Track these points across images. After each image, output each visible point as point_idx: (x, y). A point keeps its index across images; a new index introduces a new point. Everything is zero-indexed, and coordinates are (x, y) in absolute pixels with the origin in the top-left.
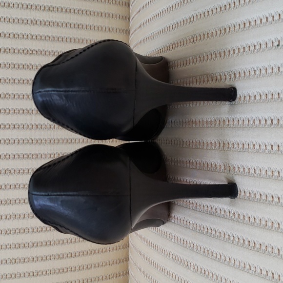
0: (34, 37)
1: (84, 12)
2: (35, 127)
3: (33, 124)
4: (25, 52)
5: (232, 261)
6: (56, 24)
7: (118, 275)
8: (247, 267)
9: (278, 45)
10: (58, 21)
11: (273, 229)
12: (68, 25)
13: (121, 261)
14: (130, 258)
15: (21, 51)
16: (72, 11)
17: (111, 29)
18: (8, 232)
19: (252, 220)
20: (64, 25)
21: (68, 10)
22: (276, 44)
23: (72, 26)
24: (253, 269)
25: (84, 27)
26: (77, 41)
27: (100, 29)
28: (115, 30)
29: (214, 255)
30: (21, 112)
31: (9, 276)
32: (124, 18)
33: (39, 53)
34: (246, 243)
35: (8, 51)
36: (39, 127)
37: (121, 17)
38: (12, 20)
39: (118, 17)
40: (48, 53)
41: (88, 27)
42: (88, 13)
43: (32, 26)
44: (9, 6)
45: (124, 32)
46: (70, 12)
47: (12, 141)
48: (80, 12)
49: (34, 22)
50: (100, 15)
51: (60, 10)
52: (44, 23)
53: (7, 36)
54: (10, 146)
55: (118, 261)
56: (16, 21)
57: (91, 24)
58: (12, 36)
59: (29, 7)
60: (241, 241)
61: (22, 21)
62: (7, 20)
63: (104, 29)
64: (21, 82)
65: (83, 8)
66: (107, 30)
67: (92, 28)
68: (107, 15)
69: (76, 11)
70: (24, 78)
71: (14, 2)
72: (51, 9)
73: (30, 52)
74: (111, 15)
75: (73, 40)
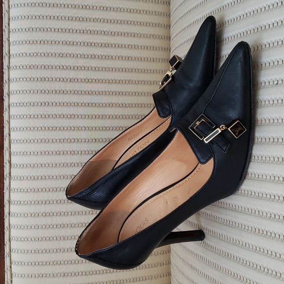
0: (93, 69)
1: (133, 47)
2: (94, 141)
3: (93, 138)
4: (87, 81)
5: (247, 245)
6: (110, 57)
7: (162, 264)
8: (258, 249)
9: (277, 84)
10: (112, 55)
11: (276, 219)
12: (120, 58)
13: (165, 252)
14: (172, 249)
15: (83, 80)
16: (123, 46)
17: (155, 59)
18: (73, 226)
19: (261, 213)
20: (117, 58)
21: (120, 46)
22: (276, 83)
23: (124, 58)
24: (262, 250)
25: (133, 59)
26: (127, 70)
27: (146, 59)
28: (158, 60)
29: (235, 241)
30: (83, 129)
31: (73, 262)
32: (166, 49)
33: (97, 81)
34: (257, 231)
35: (73, 80)
36: (97, 140)
37: (163, 49)
38: (75, 56)
39: (160, 49)
40: (104, 81)
41: (137, 59)
42: (136, 47)
43: (92, 60)
44: (73, 44)
45: (166, 61)
46: (122, 47)
47: (76, 152)
48: (130, 47)
49: (93, 57)
50: (146, 48)
51: (113, 45)
52: (101, 57)
53: (72, 68)
54: (75, 156)
55: (162, 252)
56: (79, 56)
57: (139, 56)
58: (76, 68)
59: (89, 44)
60: (254, 230)
61: (83, 56)
62: (72, 55)
63: (149, 59)
64: (83, 105)
65: (132, 44)
66: (152, 60)
67: (140, 59)
68: (152, 48)
69: (127, 46)
70: (85, 102)
71: (77, 41)
72: (107, 45)
73: (90, 81)
74: (155, 48)
75: (124, 70)
